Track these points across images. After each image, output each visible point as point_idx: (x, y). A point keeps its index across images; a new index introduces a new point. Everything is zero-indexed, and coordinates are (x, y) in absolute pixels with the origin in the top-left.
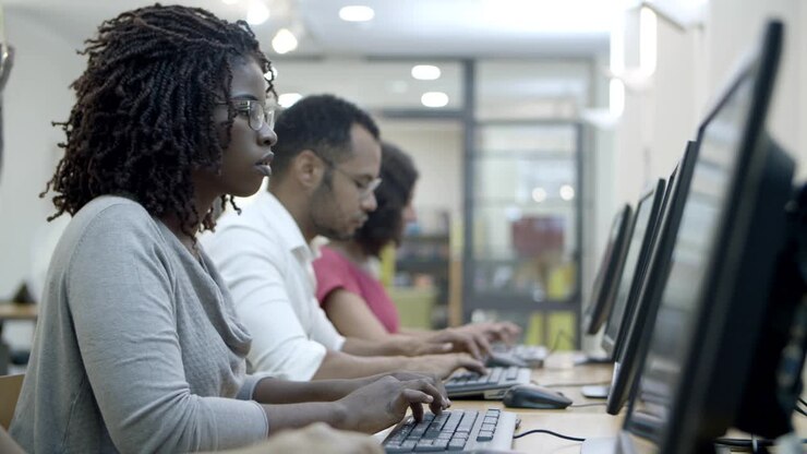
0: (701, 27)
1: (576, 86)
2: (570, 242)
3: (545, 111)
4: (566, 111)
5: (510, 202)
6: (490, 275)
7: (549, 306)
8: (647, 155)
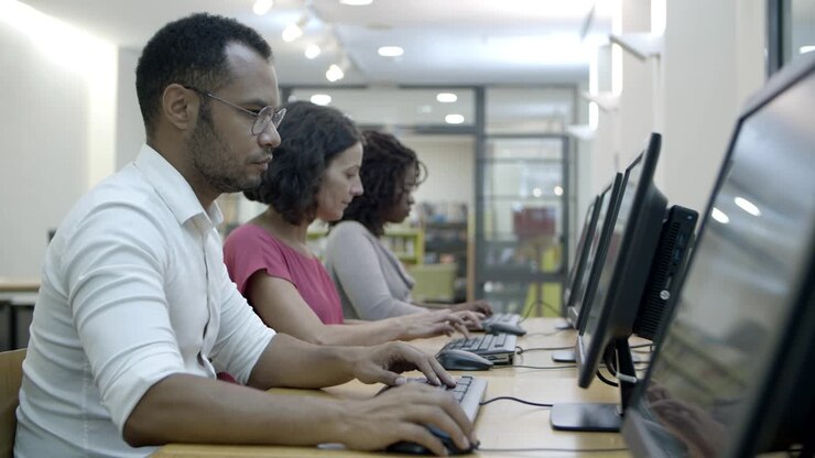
0: (658, 56)
1: (564, 108)
2: (559, 229)
3: (540, 127)
4: (556, 128)
5: (516, 198)
6: (497, 255)
7: (542, 278)
8: (616, 159)
